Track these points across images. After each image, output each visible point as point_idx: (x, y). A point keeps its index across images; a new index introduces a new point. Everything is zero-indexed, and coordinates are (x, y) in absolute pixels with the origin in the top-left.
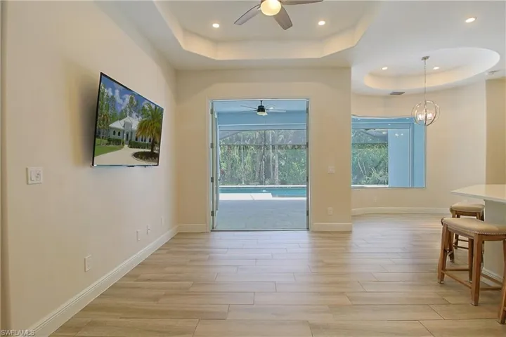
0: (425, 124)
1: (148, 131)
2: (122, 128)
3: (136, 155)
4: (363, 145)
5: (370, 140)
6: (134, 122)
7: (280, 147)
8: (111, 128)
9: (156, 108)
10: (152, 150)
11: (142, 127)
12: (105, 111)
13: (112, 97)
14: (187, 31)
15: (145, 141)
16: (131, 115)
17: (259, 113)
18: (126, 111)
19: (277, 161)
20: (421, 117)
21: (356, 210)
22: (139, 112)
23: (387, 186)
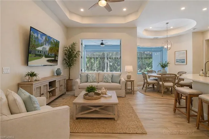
0: (167, 49)
1: (53, 51)
2: (42, 50)
3: (48, 61)
6: (47, 47)
7: (110, 58)
8: (37, 50)
9: (56, 42)
10: (55, 58)
11: (51, 49)
12: (33, 43)
13: (37, 37)
14: (71, 12)
15: (52, 55)
16: (45, 44)
17: (101, 46)
18: (44, 43)
19: (109, 63)
20: (165, 47)
22: (49, 43)
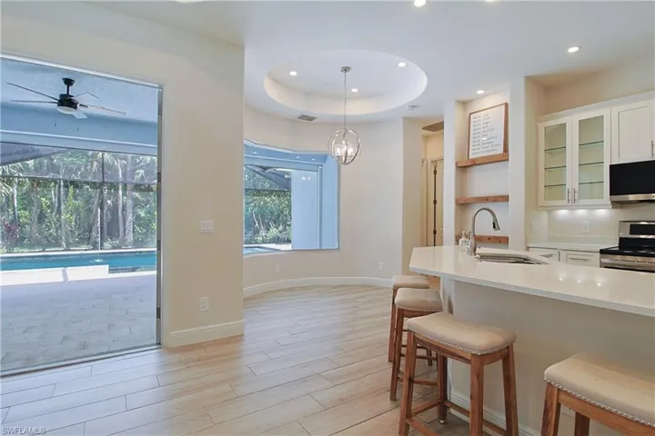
0: (344, 161)
4: (258, 192)
5: (267, 186)
7: (137, 187)
20: (339, 152)
21: (248, 290)
23: (288, 247)
